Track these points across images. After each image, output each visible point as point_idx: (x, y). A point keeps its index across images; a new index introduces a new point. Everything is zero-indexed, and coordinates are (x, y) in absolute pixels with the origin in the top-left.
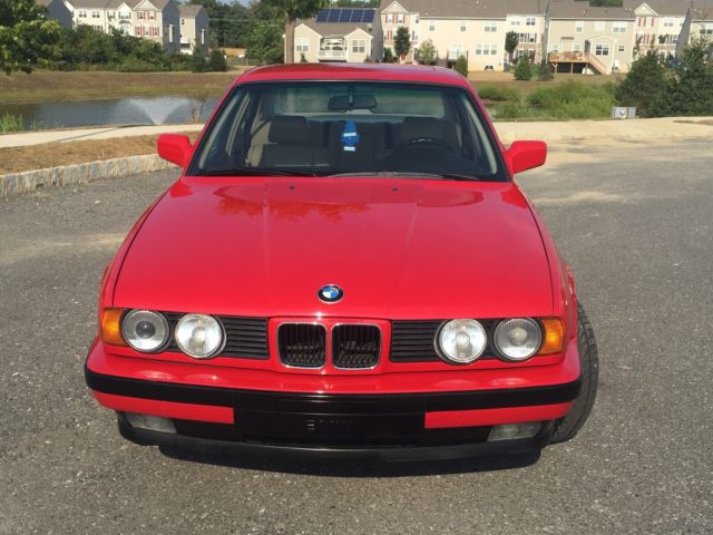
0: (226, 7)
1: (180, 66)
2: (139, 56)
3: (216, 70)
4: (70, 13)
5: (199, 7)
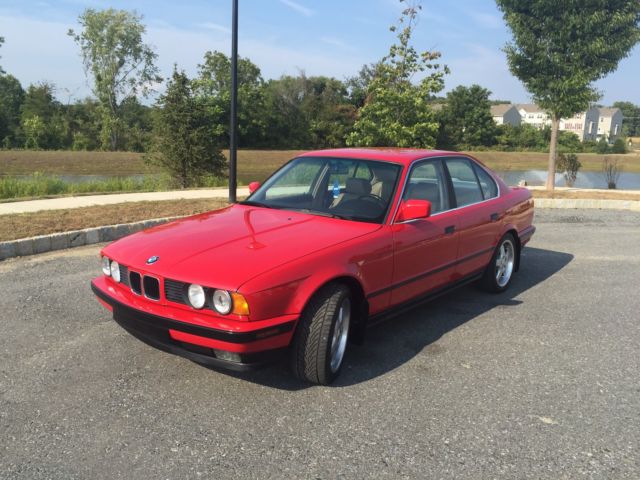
1: (589, 149)
2: (560, 142)
3: (616, 153)
4: (520, 116)
5: (617, 109)
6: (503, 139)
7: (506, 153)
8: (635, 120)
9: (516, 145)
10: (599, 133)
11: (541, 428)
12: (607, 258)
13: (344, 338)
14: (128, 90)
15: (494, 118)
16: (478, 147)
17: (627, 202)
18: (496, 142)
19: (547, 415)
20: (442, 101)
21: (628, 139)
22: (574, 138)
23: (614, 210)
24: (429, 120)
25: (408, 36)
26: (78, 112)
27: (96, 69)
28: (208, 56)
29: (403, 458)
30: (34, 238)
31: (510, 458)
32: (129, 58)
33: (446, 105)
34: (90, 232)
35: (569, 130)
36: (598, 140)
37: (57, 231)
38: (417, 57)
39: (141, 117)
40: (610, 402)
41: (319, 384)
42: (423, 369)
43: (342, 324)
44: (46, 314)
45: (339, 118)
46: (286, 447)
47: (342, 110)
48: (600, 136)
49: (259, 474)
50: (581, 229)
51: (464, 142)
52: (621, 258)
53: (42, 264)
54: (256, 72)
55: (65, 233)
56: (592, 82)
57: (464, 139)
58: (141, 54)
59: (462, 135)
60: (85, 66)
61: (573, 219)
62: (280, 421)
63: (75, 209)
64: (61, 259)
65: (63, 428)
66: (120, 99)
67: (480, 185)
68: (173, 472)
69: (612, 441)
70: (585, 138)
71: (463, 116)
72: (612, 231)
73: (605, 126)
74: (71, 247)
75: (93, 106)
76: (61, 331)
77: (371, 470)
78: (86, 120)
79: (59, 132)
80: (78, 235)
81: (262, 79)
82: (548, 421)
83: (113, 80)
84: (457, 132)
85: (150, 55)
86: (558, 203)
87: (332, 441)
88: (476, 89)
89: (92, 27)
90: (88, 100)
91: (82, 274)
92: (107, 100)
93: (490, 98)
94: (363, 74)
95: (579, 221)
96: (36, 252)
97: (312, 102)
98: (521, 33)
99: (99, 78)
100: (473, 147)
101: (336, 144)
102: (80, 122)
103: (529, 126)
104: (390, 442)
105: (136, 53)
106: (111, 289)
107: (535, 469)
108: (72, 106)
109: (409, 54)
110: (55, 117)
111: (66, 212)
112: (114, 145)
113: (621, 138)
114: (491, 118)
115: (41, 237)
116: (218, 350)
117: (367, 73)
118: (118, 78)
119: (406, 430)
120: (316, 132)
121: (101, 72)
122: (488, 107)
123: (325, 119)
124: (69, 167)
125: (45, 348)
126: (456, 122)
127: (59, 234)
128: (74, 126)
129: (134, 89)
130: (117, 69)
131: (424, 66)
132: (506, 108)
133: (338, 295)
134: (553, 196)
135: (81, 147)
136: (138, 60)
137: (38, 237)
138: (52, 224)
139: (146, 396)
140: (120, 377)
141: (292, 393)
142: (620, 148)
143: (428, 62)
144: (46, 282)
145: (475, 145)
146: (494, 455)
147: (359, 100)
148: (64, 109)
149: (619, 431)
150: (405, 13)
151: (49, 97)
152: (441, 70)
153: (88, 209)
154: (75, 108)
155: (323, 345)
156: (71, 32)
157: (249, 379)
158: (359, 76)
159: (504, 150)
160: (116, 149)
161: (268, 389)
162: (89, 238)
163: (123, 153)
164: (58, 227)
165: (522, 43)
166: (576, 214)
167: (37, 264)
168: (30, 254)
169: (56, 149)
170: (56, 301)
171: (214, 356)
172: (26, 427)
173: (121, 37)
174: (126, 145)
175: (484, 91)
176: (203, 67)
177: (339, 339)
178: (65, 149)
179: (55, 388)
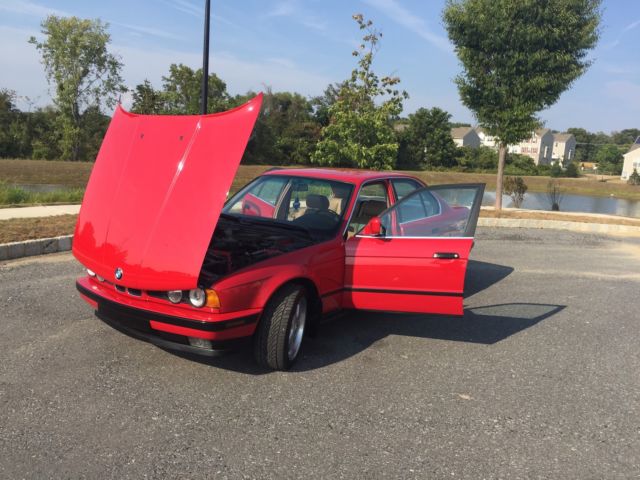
0: (593, 136)
1: (544, 173)
2: (517, 165)
3: (569, 177)
4: (479, 139)
5: (570, 135)
6: (463, 160)
7: (464, 174)
8: (588, 146)
9: (476, 166)
10: (553, 157)
11: (459, 402)
12: (540, 271)
13: (301, 331)
14: (92, 100)
15: (455, 140)
16: (439, 168)
17: (565, 223)
18: (455, 163)
19: (467, 393)
20: (405, 121)
21: (581, 164)
22: (530, 161)
23: (554, 230)
24: (389, 141)
25: (370, 62)
26: (38, 121)
27: (58, 78)
28: (173, 69)
29: (345, 423)
30: (9, 244)
31: (431, 423)
32: (93, 67)
33: (408, 126)
34: (62, 240)
35: (525, 154)
36: (552, 164)
37: (31, 238)
38: (378, 81)
39: (103, 127)
40: (519, 384)
41: (279, 370)
42: (369, 359)
43: (298, 318)
44: (28, 313)
45: (303, 135)
46: (249, 416)
47: (307, 128)
48: (554, 160)
49: (227, 435)
50: (520, 246)
51: (425, 162)
52: (552, 271)
53: (18, 269)
54: (222, 86)
55: (38, 240)
56: (536, 112)
57: (426, 159)
58: (106, 64)
59: (423, 155)
60: (46, 73)
61: (515, 237)
62: (244, 398)
63: (46, 218)
64: (35, 264)
65: (56, 403)
66: (83, 108)
67: (423, 204)
68: (155, 434)
69: (515, 412)
70: (540, 162)
71: (424, 138)
72: (549, 249)
73: (559, 151)
74: (43, 253)
75: (54, 115)
76: (44, 326)
77: (319, 432)
78: (46, 129)
79: (17, 140)
80: (51, 242)
81: (227, 94)
82: (467, 397)
83: (76, 90)
84: (420, 152)
85: (114, 64)
86: (504, 222)
87: (288, 412)
88: (437, 112)
89: (55, 37)
90: (49, 108)
91: (58, 278)
92: (69, 109)
93: (450, 120)
94: (328, 93)
95: (520, 238)
96: (11, 258)
97: (277, 119)
98: (471, 66)
99: (61, 87)
100: (434, 167)
101: (301, 160)
102: (40, 130)
103: (487, 148)
104: (335, 412)
105: (101, 63)
106: (95, 288)
107: (450, 431)
108: (31, 114)
109: (370, 79)
110: (14, 125)
111: (38, 220)
112: (75, 155)
113: (574, 163)
114: (451, 140)
115: (16, 243)
116: (192, 338)
117: (332, 93)
118: (82, 87)
119: (350, 404)
120: (281, 148)
121: (63, 80)
122: (448, 129)
123: (290, 136)
124: (28, 177)
125: (31, 340)
126: (418, 143)
127: (33, 241)
128: (33, 134)
129: (98, 99)
130: (81, 78)
131: (384, 90)
132: (466, 131)
133: (295, 294)
134: (499, 215)
135: (39, 156)
136: (103, 70)
137: (11, 243)
138: (26, 231)
139: (127, 379)
140: (102, 364)
141: (255, 377)
142: (572, 172)
143: (388, 87)
144: (24, 284)
145: (436, 166)
146: (419, 421)
147: (324, 119)
148: (24, 117)
149: (522, 405)
150: (366, 39)
151: (9, 105)
152: (401, 95)
153: (58, 217)
154: (34, 116)
155: (282, 336)
156: (33, 40)
157: (218, 366)
158: (323, 95)
159: (464, 171)
160: (77, 160)
161: (234, 373)
162: (61, 246)
163: (85, 163)
164: (32, 234)
165: (470, 75)
166: (519, 232)
167: (12, 269)
168: (4, 260)
169: (14, 157)
170: (35, 301)
171: (189, 344)
172: (24, 402)
173: (85, 47)
174: (88, 155)
175: (444, 114)
176: (168, 80)
177: (296, 332)
178: (25, 158)
179: (44, 373)
